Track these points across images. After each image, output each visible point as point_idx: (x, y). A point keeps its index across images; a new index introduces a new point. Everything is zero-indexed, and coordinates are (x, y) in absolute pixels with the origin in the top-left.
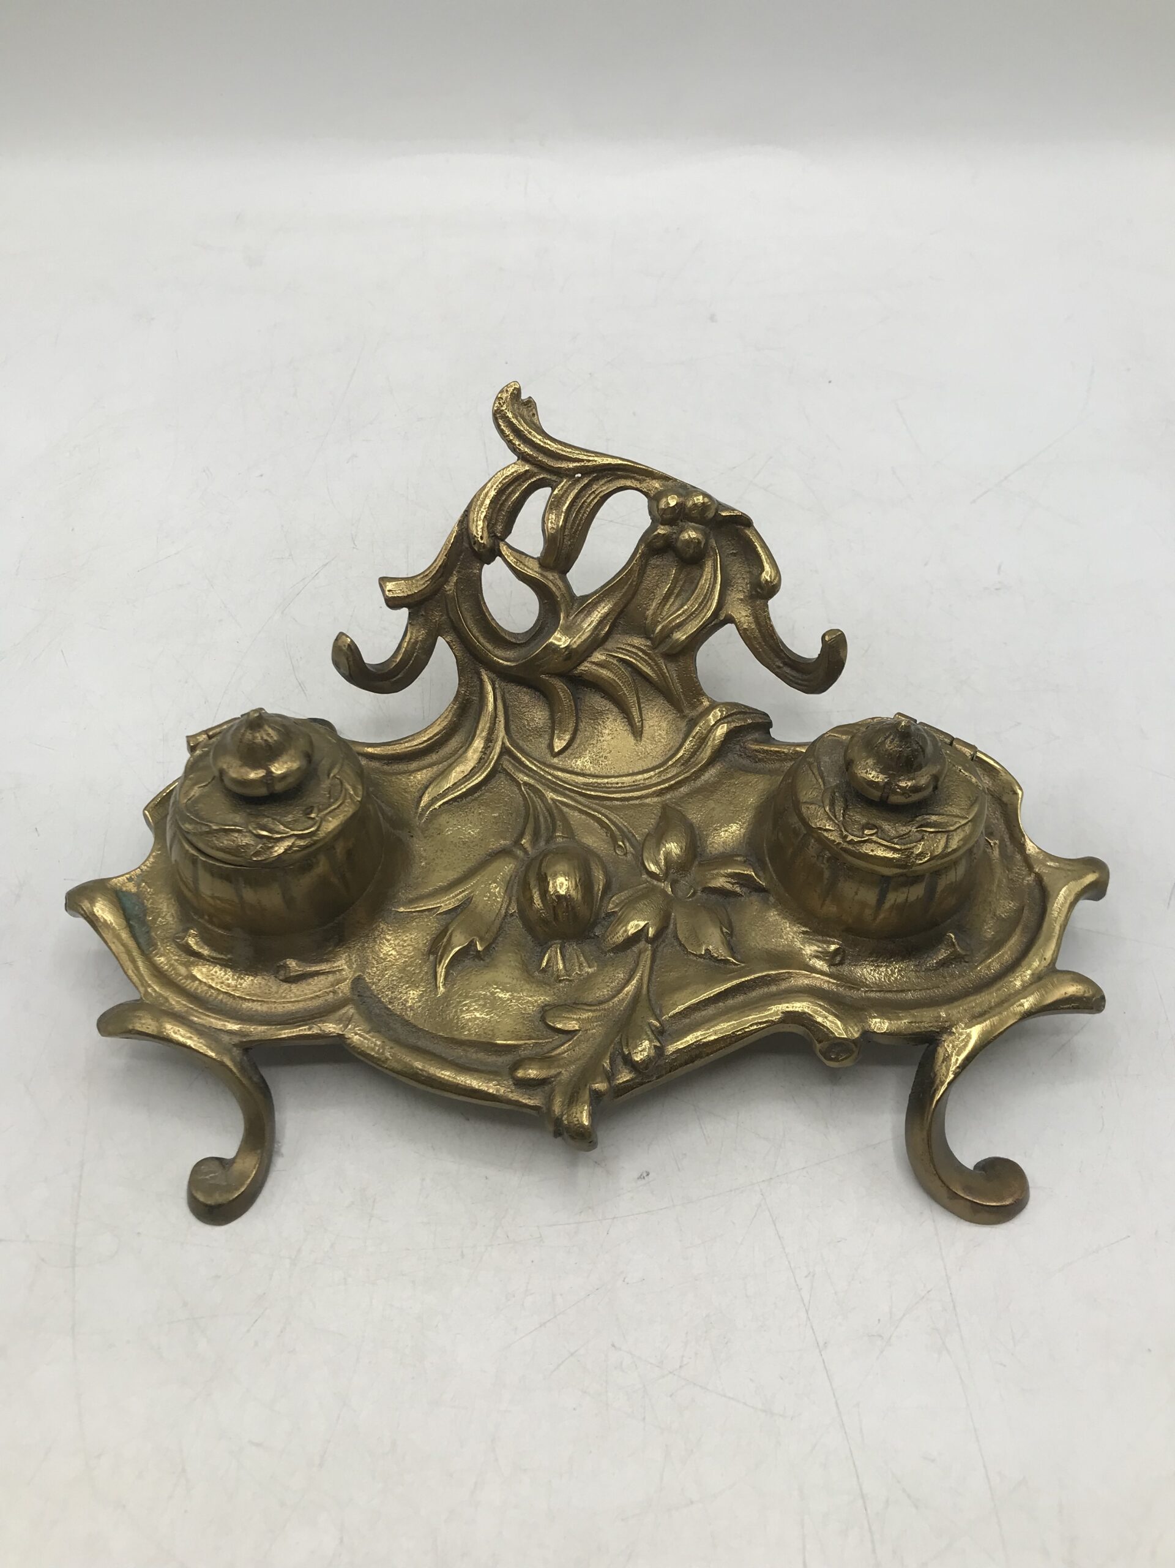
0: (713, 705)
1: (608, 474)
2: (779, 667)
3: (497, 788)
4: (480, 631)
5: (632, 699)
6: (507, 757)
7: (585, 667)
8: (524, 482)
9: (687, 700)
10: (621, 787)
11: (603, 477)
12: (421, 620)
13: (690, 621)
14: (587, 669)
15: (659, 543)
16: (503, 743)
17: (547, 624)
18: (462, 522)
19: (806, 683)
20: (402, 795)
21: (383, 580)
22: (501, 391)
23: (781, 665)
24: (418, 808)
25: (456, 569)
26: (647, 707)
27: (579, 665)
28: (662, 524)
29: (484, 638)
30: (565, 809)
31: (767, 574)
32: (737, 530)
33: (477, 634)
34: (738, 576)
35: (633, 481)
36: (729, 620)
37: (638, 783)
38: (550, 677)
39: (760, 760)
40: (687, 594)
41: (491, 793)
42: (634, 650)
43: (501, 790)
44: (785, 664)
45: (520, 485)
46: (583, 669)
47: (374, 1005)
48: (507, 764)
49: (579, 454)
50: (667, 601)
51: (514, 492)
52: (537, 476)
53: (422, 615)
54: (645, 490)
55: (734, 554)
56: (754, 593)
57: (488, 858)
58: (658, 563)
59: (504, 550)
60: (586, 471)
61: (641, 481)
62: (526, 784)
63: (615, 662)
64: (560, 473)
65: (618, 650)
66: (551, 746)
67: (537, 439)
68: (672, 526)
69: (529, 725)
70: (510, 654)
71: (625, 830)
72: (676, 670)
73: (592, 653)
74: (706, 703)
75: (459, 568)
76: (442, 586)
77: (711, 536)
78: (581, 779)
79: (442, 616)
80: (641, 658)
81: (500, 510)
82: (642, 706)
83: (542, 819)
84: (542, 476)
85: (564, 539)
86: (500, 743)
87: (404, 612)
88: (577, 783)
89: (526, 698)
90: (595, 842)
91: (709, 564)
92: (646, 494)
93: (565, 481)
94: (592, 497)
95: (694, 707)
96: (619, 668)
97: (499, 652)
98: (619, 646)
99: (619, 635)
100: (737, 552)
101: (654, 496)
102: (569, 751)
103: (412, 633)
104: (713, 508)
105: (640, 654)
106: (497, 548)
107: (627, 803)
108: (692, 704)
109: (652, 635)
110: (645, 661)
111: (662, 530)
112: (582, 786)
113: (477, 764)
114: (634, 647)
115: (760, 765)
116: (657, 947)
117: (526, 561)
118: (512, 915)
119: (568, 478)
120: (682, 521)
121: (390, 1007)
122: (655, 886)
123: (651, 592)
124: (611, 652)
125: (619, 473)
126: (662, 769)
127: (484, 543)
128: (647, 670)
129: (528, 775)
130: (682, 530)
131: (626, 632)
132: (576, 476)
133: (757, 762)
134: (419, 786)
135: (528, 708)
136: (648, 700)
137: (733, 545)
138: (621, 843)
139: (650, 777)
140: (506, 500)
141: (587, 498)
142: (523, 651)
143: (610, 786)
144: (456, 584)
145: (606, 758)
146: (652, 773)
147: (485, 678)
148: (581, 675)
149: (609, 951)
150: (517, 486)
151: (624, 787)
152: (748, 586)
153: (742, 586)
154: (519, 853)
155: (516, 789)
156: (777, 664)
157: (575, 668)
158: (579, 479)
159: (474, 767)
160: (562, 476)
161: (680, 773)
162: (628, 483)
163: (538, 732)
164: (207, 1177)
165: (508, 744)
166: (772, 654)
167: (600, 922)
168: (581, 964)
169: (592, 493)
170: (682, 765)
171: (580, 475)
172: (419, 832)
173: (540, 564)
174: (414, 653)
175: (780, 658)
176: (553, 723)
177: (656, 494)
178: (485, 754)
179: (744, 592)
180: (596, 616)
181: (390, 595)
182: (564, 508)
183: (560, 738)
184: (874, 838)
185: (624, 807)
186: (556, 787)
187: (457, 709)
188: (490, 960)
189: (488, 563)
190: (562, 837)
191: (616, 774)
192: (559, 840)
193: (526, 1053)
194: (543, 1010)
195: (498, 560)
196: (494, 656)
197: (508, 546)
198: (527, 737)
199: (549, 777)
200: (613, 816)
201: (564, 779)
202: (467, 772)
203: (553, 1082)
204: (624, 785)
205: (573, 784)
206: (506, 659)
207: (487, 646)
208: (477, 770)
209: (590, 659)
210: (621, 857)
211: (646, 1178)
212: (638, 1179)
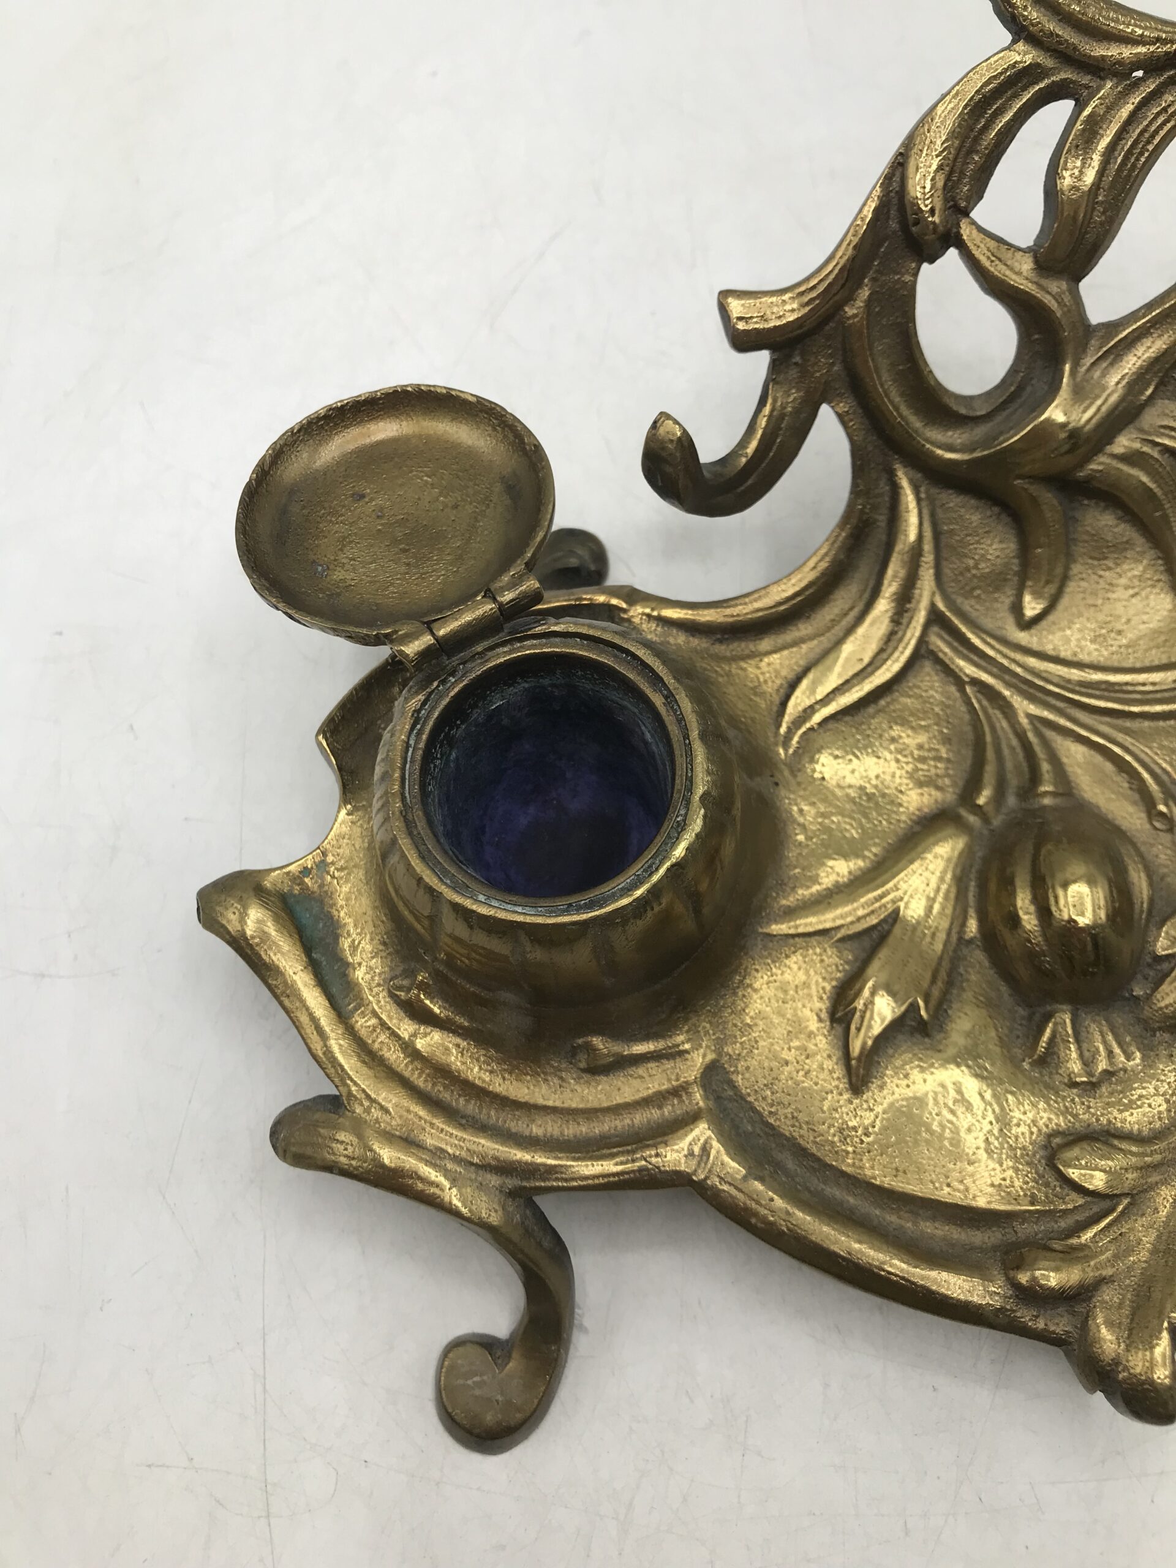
3: (922, 687)
4: (902, 395)
6: (938, 630)
7: (1099, 463)
8: (1025, 88)
10: (1153, 692)
12: (793, 373)
14: (1100, 468)
16: (932, 603)
17: (1032, 379)
18: (891, 179)
20: (751, 700)
21: (726, 300)
24: (779, 726)
25: (869, 276)
27: (1090, 458)
29: (909, 407)
30: (1050, 734)
33: (897, 399)
38: (1031, 483)
41: (911, 696)
43: (928, 692)
45: (1015, 95)
46: (1095, 467)
47: (744, 1117)
48: (940, 644)
49: (1148, 28)
51: (1000, 112)
52: (1053, 74)
53: (796, 364)
57: (917, 828)
59: (966, 231)
60: (1159, 64)
62: (975, 682)
63: (1155, 455)
64: (1099, 69)
65: (1162, 430)
66: (1017, 609)
69: (976, 567)
70: (956, 436)
71: (1165, 778)
73: (1114, 437)
75: (877, 271)
76: (839, 307)
78: (1075, 674)
79: (833, 364)
81: (971, 151)
83: (1006, 752)
84: (1063, 75)
85: (1094, 209)
86: (925, 604)
87: (762, 359)
88: (1069, 681)
89: (975, 518)
90: (1109, 800)
93: (1109, 84)
94: (1160, 121)
96: (1160, 464)
97: (935, 434)
98: (1165, 423)
99: (1167, 402)
102: (1051, 618)
103: (775, 401)
106: (954, 230)
107: (1158, 724)
112: (1077, 688)
113: (884, 643)
117: (1007, 255)
118: (970, 941)
119: (1115, 80)
121: (771, 1121)
124: (1150, 434)
127: (934, 223)
129: (978, 666)
132: (1134, 74)
134: (778, 682)
135: (978, 535)
138: (1162, 807)
140: (984, 128)
141: (1151, 123)
142: (980, 431)
143: (1129, 688)
144: (869, 302)
145: (1119, 632)
147: (905, 483)
148: (1089, 479)
149: (1160, 1029)
150: (1009, 98)
151: (1157, 692)
154: (972, 819)
155: (953, 689)
157: (1080, 466)
158: (1140, 80)
159: (879, 652)
160: (1103, 74)
163: (995, 581)
164: (470, 1382)
165: (941, 606)
167: (1143, 974)
168: (1110, 1054)
169: (1158, 114)
171: (1139, 74)
172: (786, 773)
173: (1037, 261)
174: (777, 437)
176: (1024, 564)
178: (901, 624)
180: (1132, 362)
181: (741, 326)
182: (1103, 143)
183: (1037, 595)
185: (1158, 731)
186: (1030, 690)
187: (846, 538)
188: (942, 1035)
189: (932, 261)
190: (1054, 794)
191: (1138, 665)
192: (1047, 801)
193: (1025, 1230)
194: (1050, 1142)
195: (952, 253)
196: (928, 440)
197: (981, 230)
198: (974, 589)
199: (1019, 670)
200: (1143, 751)
201: (1044, 675)
202: (866, 660)
203: (1090, 1298)
204: (1157, 688)
205: (1063, 683)
206: (950, 448)
207: (916, 422)
208: (884, 656)
209: (1109, 449)
210: (1161, 834)
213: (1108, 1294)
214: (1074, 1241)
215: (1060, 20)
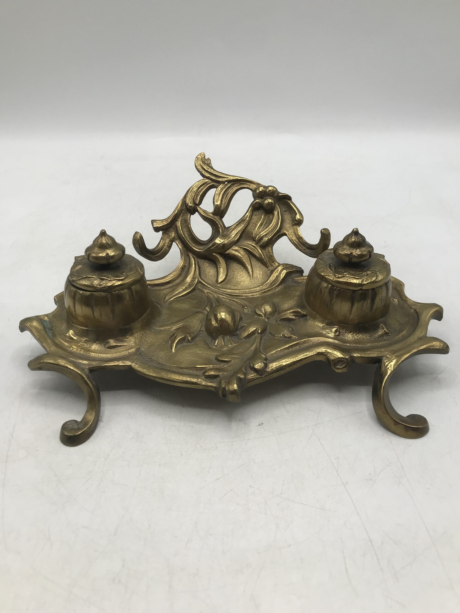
0: (279, 265)
3: (195, 294)
4: (190, 240)
5: (248, 264)
6: (200, 284)
8: (206, 186)
9: (269, 263)
10: (245, 292)
11: (236, 184)
12: (167, 236)
13: (269, 234)
14: (230, 252)
15: (257, 206)
16: (198, 279)
17: (215, 236)
18: (183, 199)
20: (159, 297)
21: (153, 222)
22: (198, 155)
24: (164, 300)
25: (181, 216)
26: (254, 266)
27: (228, 250)
28: (258, 198)
29: (192, 242)
30: (224, 299)
31: (298, 217)
32: (286, 201)
33: (188, 240)
34: (287, 217)
35: (247, 185)
36: (285, 234)
37: (253, 291)
38: (216, 255)
39: (300, 283)
40: (268, 224)
41: (193, 296)
43: (197, 294)
44: (307, 248)
47: (145, 358)
48: (200, 286)
49: (225, 176)
50: (261, 227)
51: (203, 189)
52: (211, 183)
53: (167, 234)
54: (251, 188)
55: (286, 211)
56: (294, 223)
57: (192, 314)
58: (258, 213)
59: (199, 209)
60: (229, 181)
61: (249, 185)
62: (207, 292)
63: (241, 250)
64: (219, 183)
66: (217, 281)
67: (212, 171)
68: (261, 199)
69: (208, 274)
70: (201, 247)
71: (247, 305)
72: (265, 252)
73: (232, 246)
74: (277, 264)
76: (175, 222)
77: (276, 203)
79: (175, 234)
80: (252, 248)
81: (198, 195)
82: (252, 266)
83: (214, 303)
84: (213, 184)
85: (221, 205)
87: (161, 232)
88: (229, 292)
89: (207, 264)
90: (236, 308)
91: (276, 213)
92: (251, 190)
95: (272, 265)
96: (243, 252)
97: (197, 246)
98: (243, 244)
99: (244, 240)
101: (254, 190)
102: (224, 282)
103: (163, 240)
104: (277, 192)
105: (251, 246)
106: (196, 208)
107: (248, 297)
109: (255, 239)
111: (258, 201)
113: (189, 285)
114: (249, 244)
116: (262, 335)
117: (207, 213)
118: (202, 331)
119: (222, 184)
120: (265, 197)
121: (152, 358)
122: (261, 318)
123: (255, 224)
124: (240, 246)
125: (241, 182)
126: (261, 287)
127: (191, 205)
128: (254, 252)
129: (208, 290)
130: (265, 200)
131: (246, 239)
133: (298, 283)
135: (208, 268)
136: (255, 264)
137: (284, 206)
138: (246, 308)
140: (200, 191)
141: (230, 191)
142: (206, 246)
143: (241, 292)
144: (181, 221)
145: (239, 284)
146: (257, 288)
147: (191, 257)
148: (228, 254)
149: (242, 338)
150: (204, 187)
152: (291, 222)
153: (289, 222)
154: (205, 312)
155: (203, 294)
157: (226, 251)
159: (187, 287)
160: (220, 183)
161: (269, 287)
162: (245, 186)
163: (212, 276)
165: (200, 280)
166: (302, 246)
167: (238, 330)
168: (231, 343)
169: (232, 189)
170: (269, 285)
171: (227, 183)
172: (165, 307)
173: (213, 215)
175: (305, 246)
176: (218, 272)
177: (255, 188)
178: (192, 282)
179: (290, 224)
180: (234, 232)
182: (221, 194)
183: (221, 278)
184: (347, 275)
186: (219, 293)
188: (192, 342)
189: (193, 215)
195: (197, 213)
196: (194, 247)
197: (200, 208)
198: (208, 278)
199: (217, 290)
201: (223, 291)
202: (183, 290)
206: (200, 249)
209: (231, 248)
211: (262, 425)
212: (258, 426)
215: (211, 175)
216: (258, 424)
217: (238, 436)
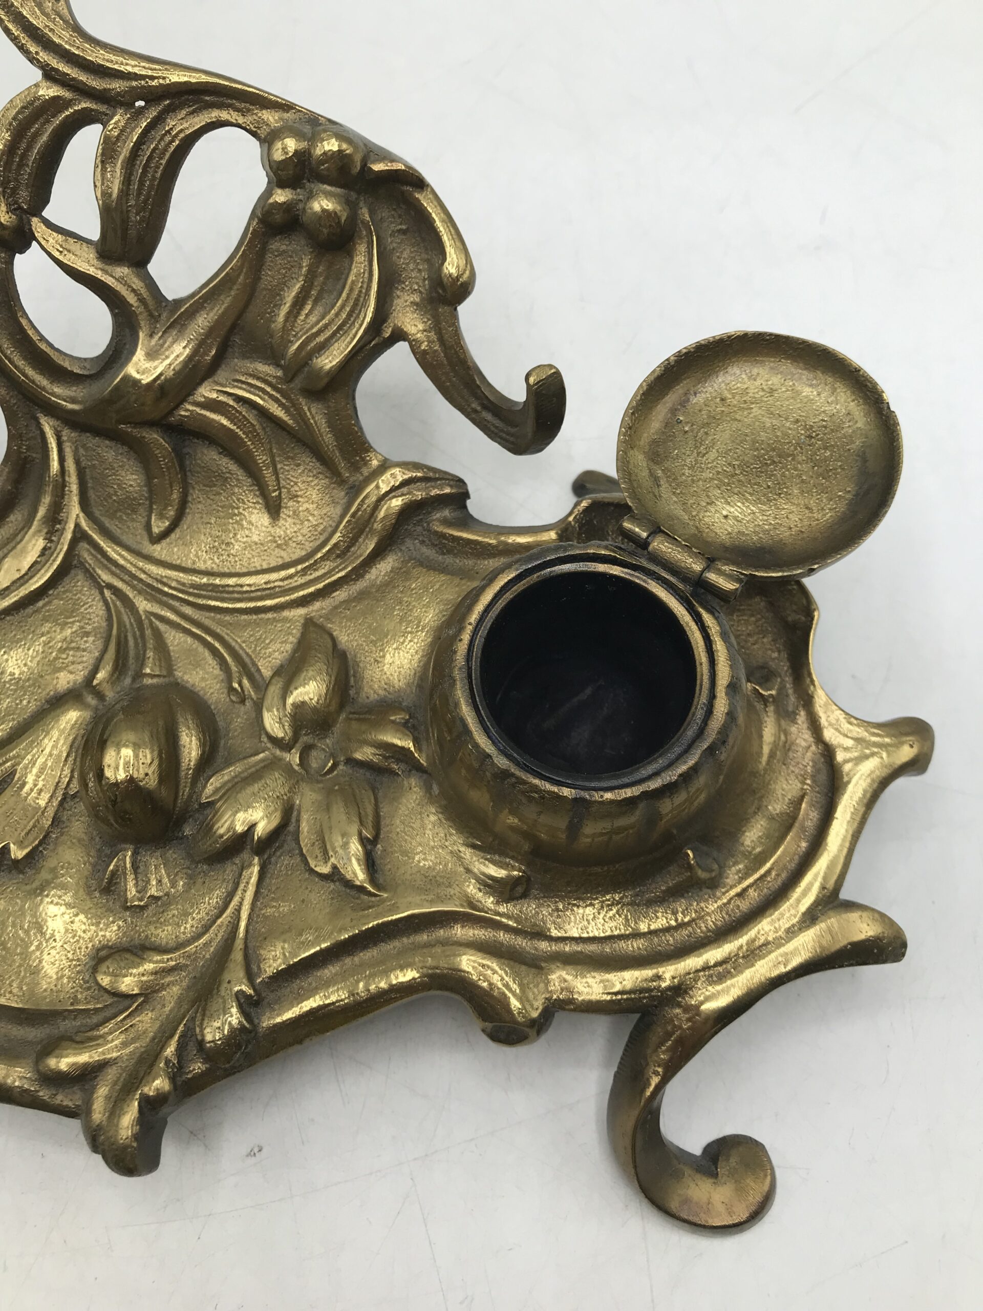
0: (385, 466)
1: (188, 100)
2: (475, 411)
3: (71, 592)
4: (25, 359)
5: (261, 458)
6: (86, 546)
7: (187, 410)
8: (53, 116)
9: (344, 459)
10: (247, 592)
11: (180, 107)
13: (336, 342)
14: (189, 412)
15: (278, 218)
16: (77, 525)
17: (125, 344)
19: (512, 439)
23: (479, 408)
26: (287, 468)
27: (177, 407)
28: (282, 186)
29: (34, 368)
30: (162, 627)
31: (452, 265)
32: (403, 193)
33: (19, 362)
34: (411, 266)
35: (232, 112)
36: (399, 336)
37: (272, 585)
38: (135, 428)
39: (450, 552)
40: (333, 297)
41: (62, 599)
42: (259, 384)
43: (76, 595)
44: (485, 407)
45: (48, 121)
46: (183, 413)
48: (84, 557)
49: (136, 66)
50: (301, 309)
51: (37, 135)
52: (75, 104)
54: (252, 126)
55: (403, 232)
56: (434, 294)
58: (284, 247)
59: (39, 230)
60: (154, 95)
61: (243, 112)
62: (110, 586)
63: (231, 403)
64: (110, 100)
65: (236, 384)
66: (148, 527)
67: (65, 40)
68: (294, 188)
69: (116, 494)
70: (75, 391)
71: (247, 662)
72: (325, 414)
73: (194, 388)
74: (375, 462)
77: (361, 204)
78: (190, 579)
80: (271, 396)
81: (21, 165)
82: (279, 466)
83: (129, 638)
84: (84, 105)
86: (71, 526)
88: (184, 584)
89: (110, 456)
91: (362, 248)
92: (254, 134)
93: (121, 112)
94: (168, 140)
95: (355, 467)
96: (237, 411)
97: (57, 390)
98: (236, 378)
99: (236, 360)
100: (408, 229)
101: (266, 137)
102: (174, 535)
104: (358, 158)
105: (269, 389)
106: (27, 227)
107: (255, 617)
108: (352, 463)
109: (283, 362)
110: (276, 400)
111: (281, 196)
112: (191, 590)
113: (39, 557)
114: (258, 378)
115: (449, 559)
116: (269, 857)
117: (77, 247)
118: (74, 796)
119: (123, 109)
120: (309, 181)
122: (275, 757)
123: (276, 295)
124: (226, 387)
125: (207, 98)
126: (307, 564)
128: (279, 413)
129: (113, 574)
130: (311, 196)
131: (245, 356)
132: (138, 104)
133: (444, 554)
135: (114, 469)
136: (288, 458)
137: (400, 217)
138: (236, 685)
139: (291, 577)
140: (29, 148)
141: (159, 142)
142: (92, 386)
143: (231, 589)
145: (226, 545)
146: (292, 571)
147: (46, 428)
148: (182, 423)
149: (199, 862)
150: (44, 124)
151: (252, 591)
152: (427, 282)
153: (417, 283)
154: (92, 698)
155: (95, 592)
156: (473, 406)
157: (171, 412)
158: (143, 108)
159: (36, 563)
160: (114, 104)
161: (333, 569)
162: (224, 115)
163: (128, 505)
165: (84, 524)
166: (465, 390)
167: (190, 817)
168: (159, 882)
169: (166, 135)
170: (338, 556)
171: (140, 103)
173: (99, 252)
175: (477, 398)
176: (150, 491)
177: (269, 134)
178: (51, 541)
179: (420, 292)
180: (195, 332)
182: (123, 159)
183: (161, 517)
185: (248, 624)
186: (153, 592)
187: (9, 473)
188: (34, 871)
190: (152, 676)
191: (244, 570)
192: (148, 681)
193: (66, 1025)
194: (97, 954)
196: (53, 394)
198: (116, 512)
199: (143, 576)
200: (234, 639)
201: (165, 580)
202: (23, 572)
203: (96, 1077)
204: (253, 589)
205: (180, 587)
206: (73, 401)
207: (42, 381)
208: (38, 566)
209: (191, 399)
210: (236, 705)
211: (257, 1154)
212: (247, 1156)
213: (111, 1074)
214: (95, 1033)
215: (67, 62)
216: (245, 1150)
217: (178, 1200)
